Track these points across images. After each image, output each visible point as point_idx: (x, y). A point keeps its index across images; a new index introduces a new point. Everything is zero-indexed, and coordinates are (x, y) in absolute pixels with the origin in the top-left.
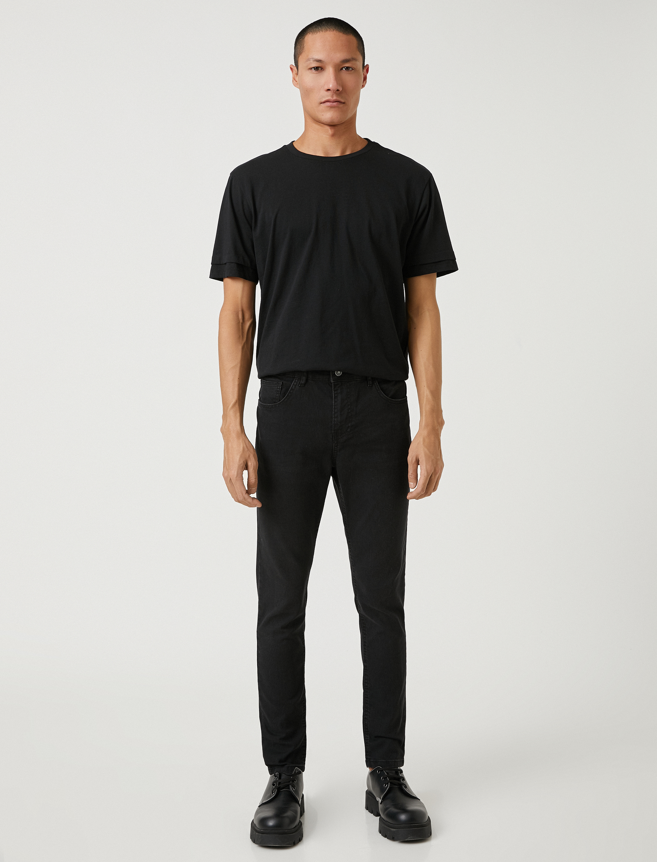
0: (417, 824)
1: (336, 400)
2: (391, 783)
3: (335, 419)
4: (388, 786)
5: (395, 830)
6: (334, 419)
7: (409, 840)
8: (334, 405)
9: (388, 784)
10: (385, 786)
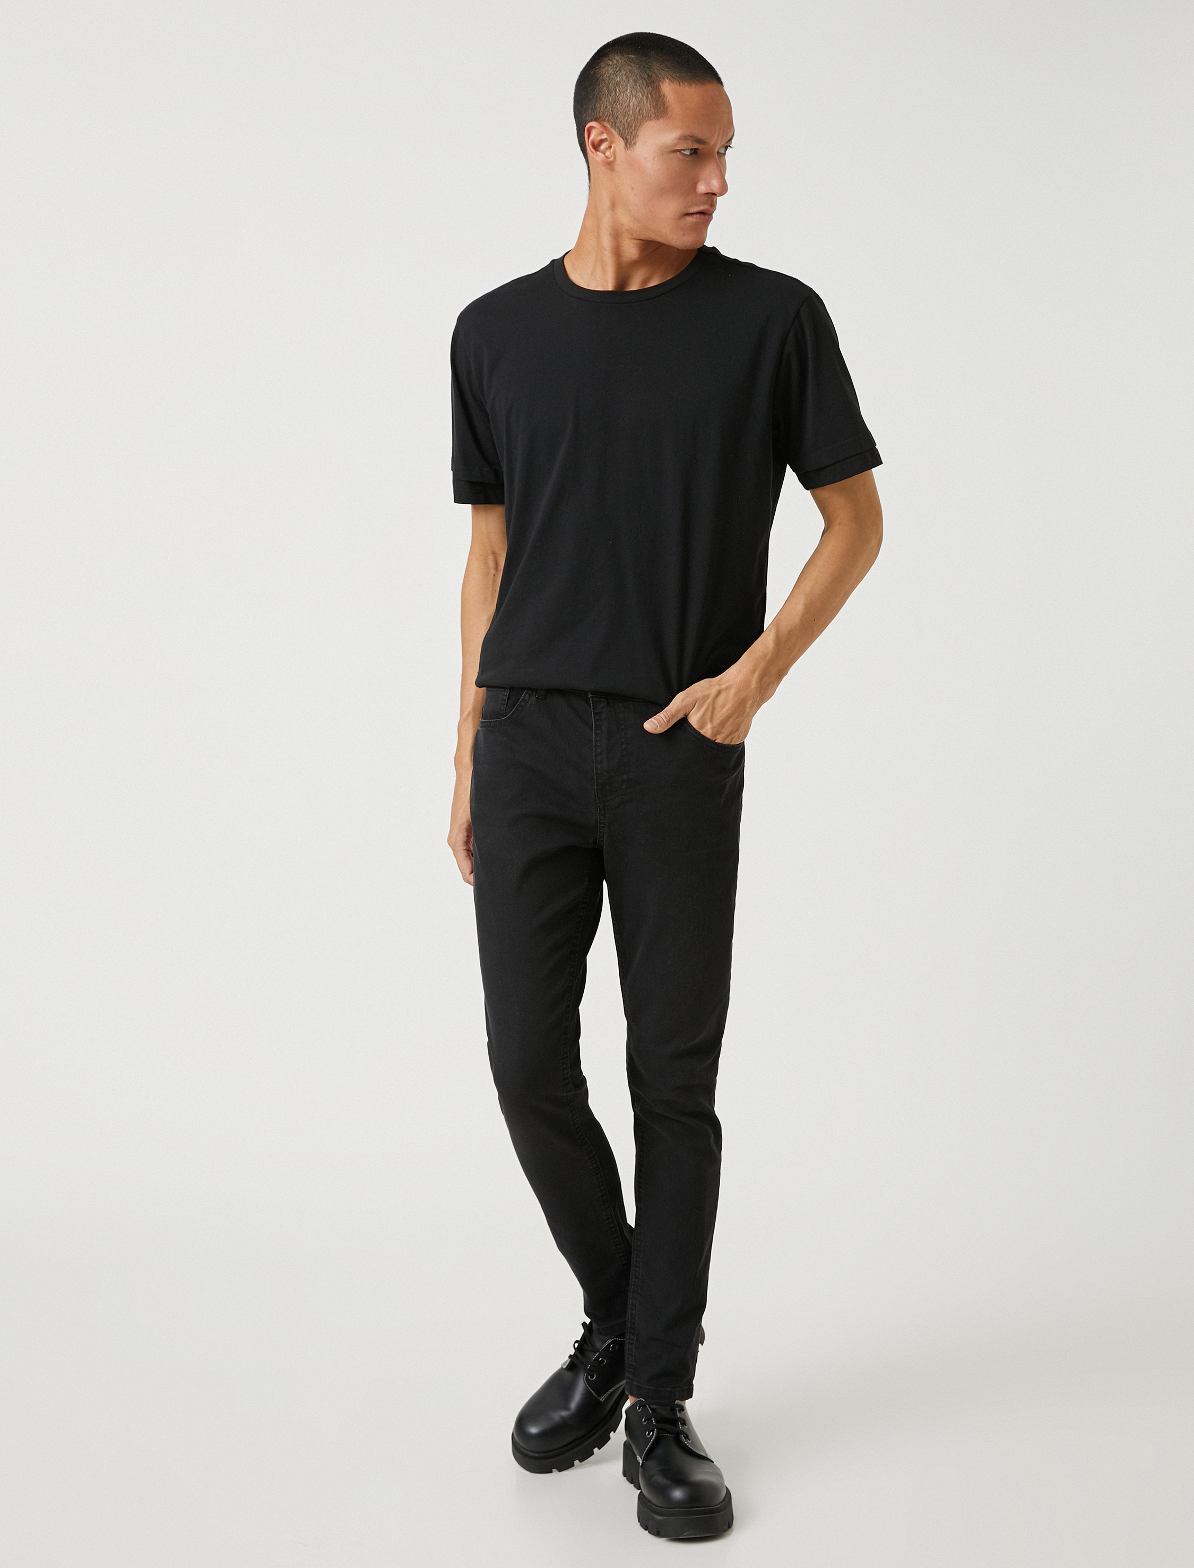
0: (702, 1509)
1: (598, 732)
2: (658, 1429)
3: (599, 766)
4: (653, 1434)
5: (661, 1518)
6: (596, 765)
7: (687, 1537)
8: (596, 741)
9: (653, 1431)
10: (649, 1434)
